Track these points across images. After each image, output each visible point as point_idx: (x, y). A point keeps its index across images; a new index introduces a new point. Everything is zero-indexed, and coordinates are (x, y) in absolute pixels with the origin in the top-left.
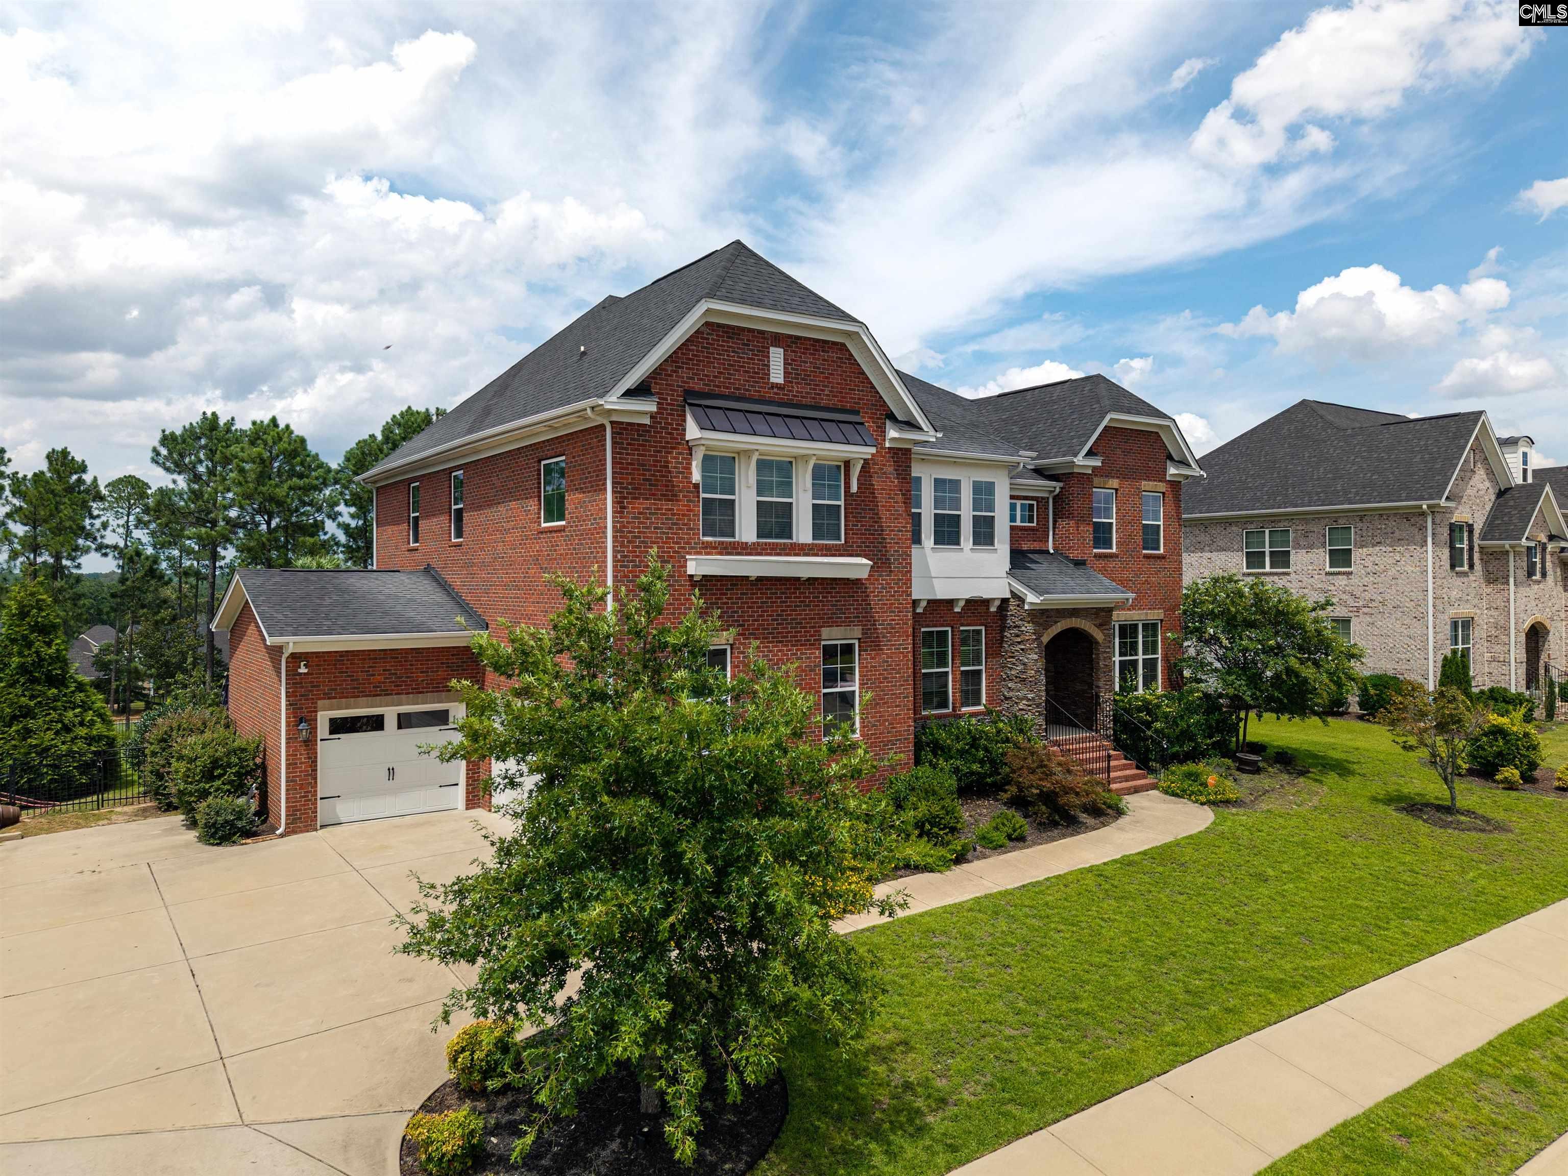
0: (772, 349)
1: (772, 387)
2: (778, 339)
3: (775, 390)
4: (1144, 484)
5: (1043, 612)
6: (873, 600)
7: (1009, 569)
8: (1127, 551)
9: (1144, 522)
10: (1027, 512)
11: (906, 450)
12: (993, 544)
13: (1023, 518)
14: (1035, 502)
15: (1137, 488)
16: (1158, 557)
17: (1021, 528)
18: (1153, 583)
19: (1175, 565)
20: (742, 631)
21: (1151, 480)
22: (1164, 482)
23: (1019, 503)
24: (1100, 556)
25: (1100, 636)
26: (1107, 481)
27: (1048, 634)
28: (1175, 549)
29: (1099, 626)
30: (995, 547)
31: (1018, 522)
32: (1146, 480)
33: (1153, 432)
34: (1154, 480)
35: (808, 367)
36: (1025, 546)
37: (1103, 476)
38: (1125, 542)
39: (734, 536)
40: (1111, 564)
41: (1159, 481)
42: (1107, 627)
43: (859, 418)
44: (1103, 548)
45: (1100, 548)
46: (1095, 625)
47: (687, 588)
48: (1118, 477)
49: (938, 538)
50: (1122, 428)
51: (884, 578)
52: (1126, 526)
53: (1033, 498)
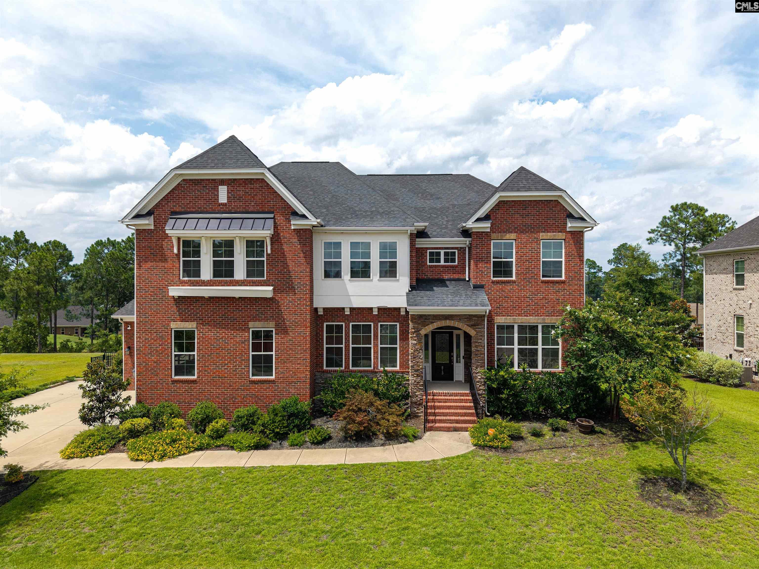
0: (220, 187)
1: (219, 205)
2: (223, 182)
3: (221, 206)
4: (542, 235)
5: (421, 316)
6: (283, 308)
7: (409, 291)
8: (524, 279)
9: (544, 260)
10: (449, 257)
11: (306, 229)
12: (396, 277)
13: (446, 261)
14: (456, 251)
15: (535, 238)
16: (557, 282)
17: (443, 266)
18: (551, 299)
19: (576, 287)
20: (202, 322)
21: (550, 232)
22: (564, 232)
23: (442, 252)
24: (498, 282)
25: (472, 332)
26: (505, 235)
27: (426, 329)
28: (576, 277)
29: (472, 326)
30: (398, 278)
31: (442, 263)
32: (544, 232)
33: (552, 201)
34: (553, 232)
35: (241, 193)
36: (446, 277)
37: (501, 232)
38: (522, 273)
39: (200, 277)
40: (509, 287)
41: (559, 232)
42: (480, 327)
43: (272, 216)
44: (504, 277)
45: (501, 277)
46: (467, 325)
47: (172, 302)
48: (516, 232)
49: (354, 274)
50: (520, 201)
51: (290, 297)
52: (524, 263)
53: (452, 248)
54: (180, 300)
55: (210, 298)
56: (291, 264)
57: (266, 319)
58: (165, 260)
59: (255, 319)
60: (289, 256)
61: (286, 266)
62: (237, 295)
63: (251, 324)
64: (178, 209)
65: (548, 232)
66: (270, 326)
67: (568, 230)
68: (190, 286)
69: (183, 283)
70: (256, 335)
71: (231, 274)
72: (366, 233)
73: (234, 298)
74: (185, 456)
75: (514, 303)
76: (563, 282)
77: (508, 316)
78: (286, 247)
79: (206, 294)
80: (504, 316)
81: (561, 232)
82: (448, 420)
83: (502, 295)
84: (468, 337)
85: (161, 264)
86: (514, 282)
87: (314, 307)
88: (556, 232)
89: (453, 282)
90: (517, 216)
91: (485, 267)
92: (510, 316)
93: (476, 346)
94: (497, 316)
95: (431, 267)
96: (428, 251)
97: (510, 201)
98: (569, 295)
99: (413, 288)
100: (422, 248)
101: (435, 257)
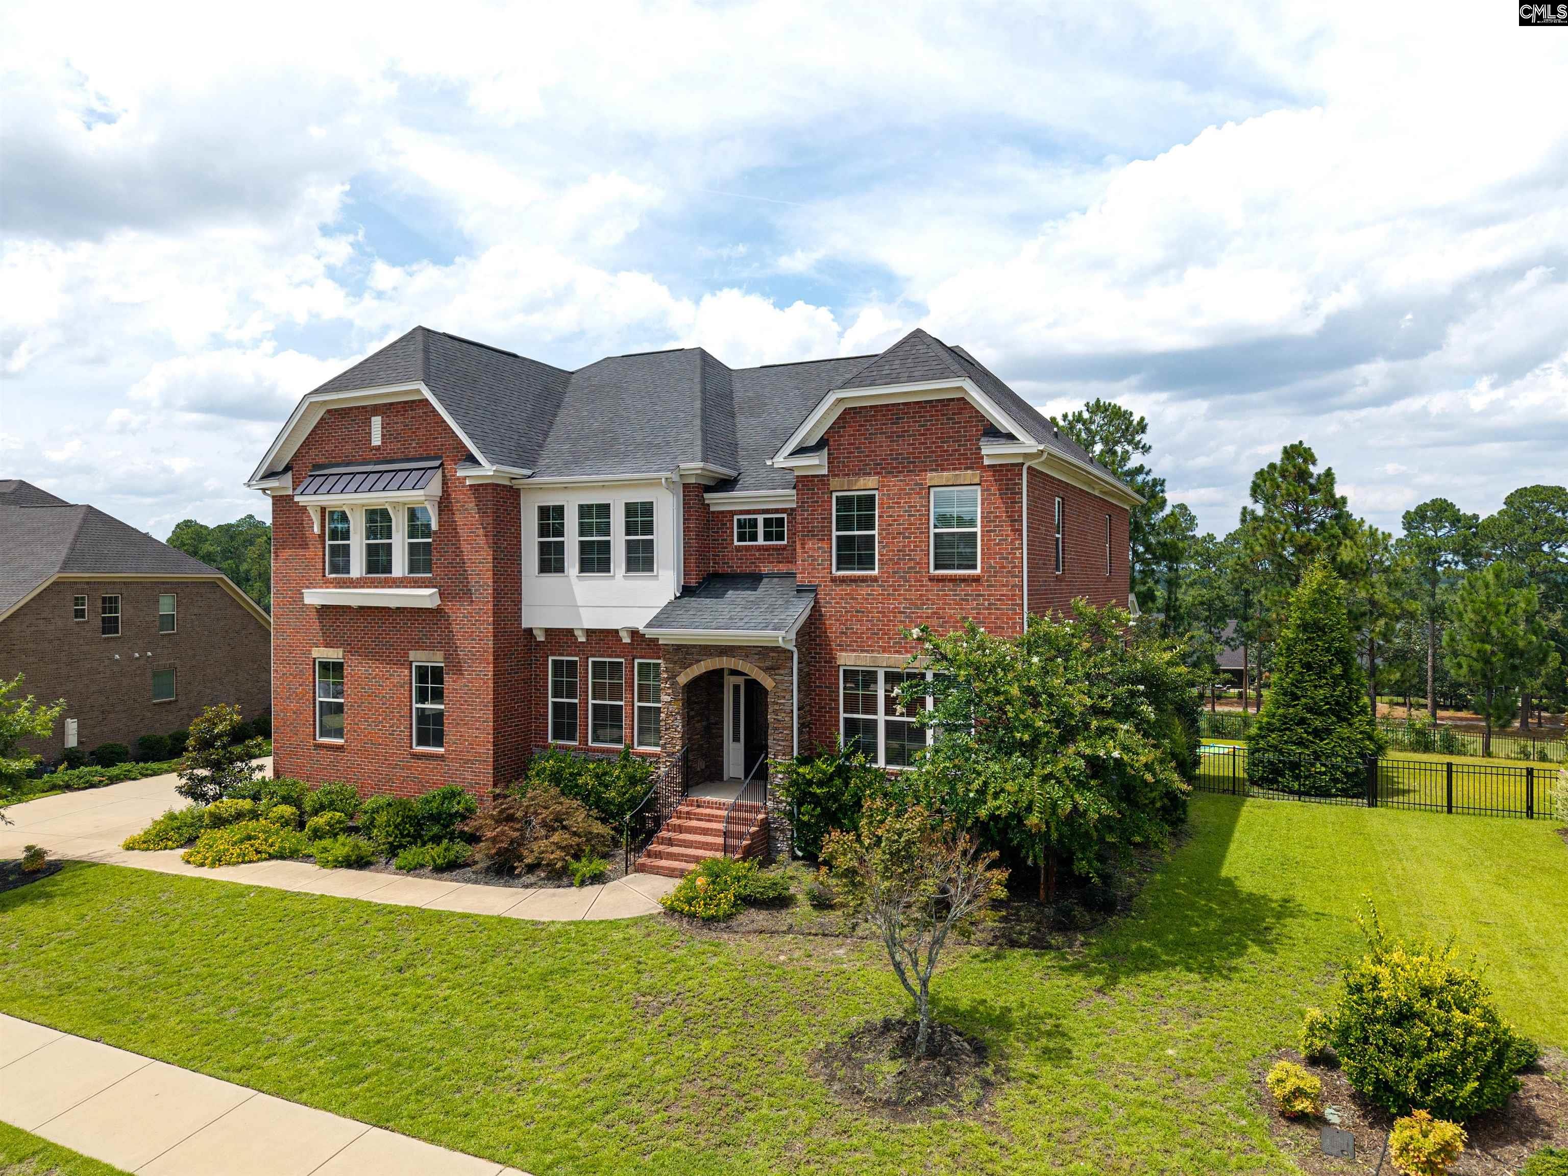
0: (372, 419)
1: (372, 450)
2: (376, 410)
3: (374, 452)
4: (932, 477)
5: (678, 648)
6: (455, 628)
7: (676, 598)
8: (894, 573)
9: (937, 531)
10: (774, 528)
11: (487, 485)
12: (652, 570)
13: (768, 536)
14: (785, 516)
15: (916, 484)
16: (964, 580)
17: (760, 548)
18: (951, 617)
19: (1005, 591)
20: (350, 648)
21: (948, 470)
22: (978, 468)
23: (760, 518)
24: (843, 580)
25: (768, 682)
26: (856, 481)
27: (687, 674)
28: (1004, 567)
29: (767, 670)
30: (655, 573)
31: (761, 541)
32: (936, 470)
33: (953, 400)
34: (954, 469)
35: (400, 427)
36: (765, 569)
37: (848, 475)
38: (890, 560)
39: (348, 573)
40: (864, 590)
41: (966, 469)
42: (782, 672)
43: (437, 463)
44: (859, 569)
45: (853, 569)
46: (760, 668)
47: (314, 614)
48: (878, 473)
49: (586, 566)
50: (887, 405)
51: (466, 608)
52: (894, 538)
53: (777, 511)
54: (324, 611)
55: (361, 608)
56: (466, 548)
57: (432, 648)
58: (304, 545)
59: (419, 646)
60: (463, 533)
61: (458, 552)
62: (393, 604)
63: (413, 655)
64: (321, 460)
65: (943, 470)
66: (436, 659)
67: (987, 462)
68: (335, 587)
69: (327, 583)
70: (422, 673)
71: (388, 569)
72: (604, 486)
73: (389, 608)
74: (252, 865)
75: (873, 625)
76: (976, 580)
77: (862, 651)
78: (458, 517)
79: (355, 603)
80: (854, 651)
81: (971, 468)
82: (683, 855)
83: (852, 607)
84: (754, 691)
85: (301, 552)
86: (875, 579)
87: (524, 626)
88: (960, 469)
89: (775, 580)
90: (881, 438)
91: (819, 548)
92: (867, 651)
93: (775, 712)
94: (841, 650)
95: (739, 549)
96: (736, 517)
97: (866, 407)
98: (988, 609)
99: (687, 591)
100: (722, 512)
101: (748, 530)
